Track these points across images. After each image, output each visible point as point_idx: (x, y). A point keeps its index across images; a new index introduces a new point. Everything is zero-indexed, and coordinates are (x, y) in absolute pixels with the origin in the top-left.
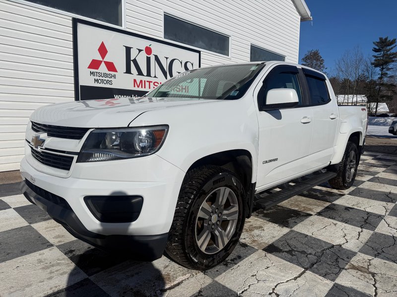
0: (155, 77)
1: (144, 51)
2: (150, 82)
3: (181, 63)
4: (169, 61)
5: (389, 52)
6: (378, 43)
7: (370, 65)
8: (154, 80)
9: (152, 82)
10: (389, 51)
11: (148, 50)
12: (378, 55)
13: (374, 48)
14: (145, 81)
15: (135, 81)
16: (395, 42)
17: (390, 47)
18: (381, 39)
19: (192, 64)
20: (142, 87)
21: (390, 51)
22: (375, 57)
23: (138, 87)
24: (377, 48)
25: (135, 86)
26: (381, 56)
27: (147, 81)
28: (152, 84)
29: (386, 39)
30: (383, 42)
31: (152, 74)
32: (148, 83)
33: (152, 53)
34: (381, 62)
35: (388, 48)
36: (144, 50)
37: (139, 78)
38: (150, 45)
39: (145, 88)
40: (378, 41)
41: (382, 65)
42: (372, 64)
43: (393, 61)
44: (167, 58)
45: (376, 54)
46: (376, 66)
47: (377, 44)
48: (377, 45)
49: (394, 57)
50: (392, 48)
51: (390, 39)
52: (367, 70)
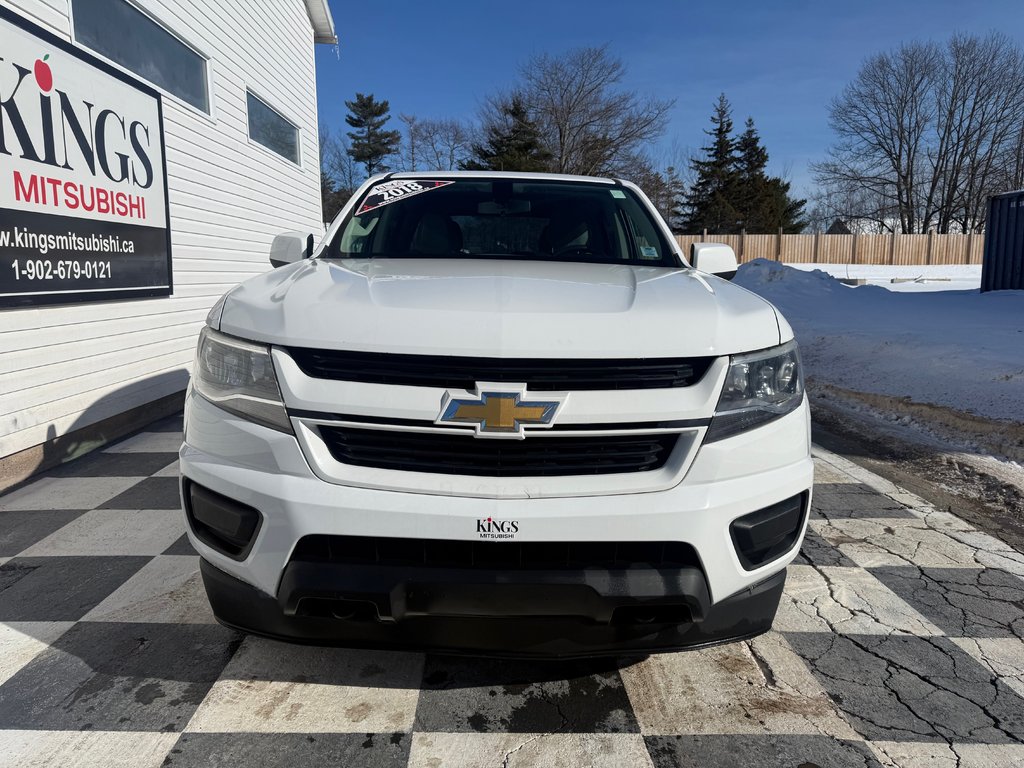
0: (66, 166)
1: (33, 74)
2: (55, 183)
3: (123, 123)
4: (96, 113)
5: (378, 131)
6: (354, 105)
7: (344, 154)
8: (63, 176)
9: (59, 183)
10: (378, 127)
11: (44, 75)
12: (358, 132)
13: (348, 116)
14: (42, 179)
15: (17, 176)
16: (387, 110)
17: (380, 118)
18: (359, 97)
19: (146, 131)
20: (37, 201)
21: (382, 128)
22: (353, 136)
23: (28, 198)
24: (355, 117)
25: (18, 198)
26: (365, 138)
27: (50, 181)
28: (60, 189)
29: (370, 99)
30: (364, 105)
31: (60, 159)
32: (51, 185)
33: (54, 88)
34: (367, 151)
35: (377, 119)
36: (33, 70)
37: (28, 168)
38: (47, 57)
39: (44, 202)
40: (355, 101)
41: (369, 157)
42: (350, 153)
43: (389, 151)
44: (90, 106)
45: (354, 130)
46: (358, 159)
47: (354, 107)
48: (354, 111)
49: (389, 143)
50: (383, 122)
51: (378, 100)
52: (342, 168)
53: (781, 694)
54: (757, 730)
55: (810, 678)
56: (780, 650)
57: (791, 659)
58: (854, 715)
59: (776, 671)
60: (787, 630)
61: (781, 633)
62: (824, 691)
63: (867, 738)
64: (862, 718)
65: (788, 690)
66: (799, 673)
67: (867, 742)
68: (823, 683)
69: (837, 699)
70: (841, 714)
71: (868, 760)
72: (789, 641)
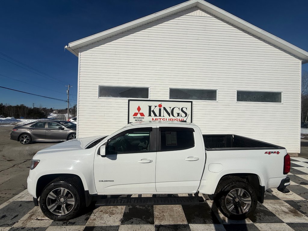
3: (179, 108)
4: (172, 108)
8: (162, 118)
11: (160, 106)
19: (186, 108)
27: (159, 119)
31: (162, 115)
37: (155, 118)
38: (161, 103)
53: (32, 219)
54: (29, 212)
55: (32, 226)
56: (43, 224)
57: (39, 225)
58: (17, 229)
59: (39, 221)
60: (48, 229)
61: (48, 227)
62: (27, 227)
63: (11, 228)
64: (15, 230)
65: (32, 221)
66: (34, 225)
67: (11, 227)
68: (28, 228)
69: (23, 228)
70: (19, 227)
71: (9, 225)
72: (44, 228)
